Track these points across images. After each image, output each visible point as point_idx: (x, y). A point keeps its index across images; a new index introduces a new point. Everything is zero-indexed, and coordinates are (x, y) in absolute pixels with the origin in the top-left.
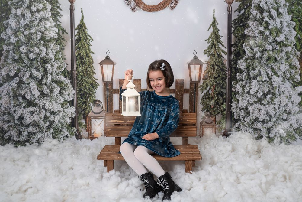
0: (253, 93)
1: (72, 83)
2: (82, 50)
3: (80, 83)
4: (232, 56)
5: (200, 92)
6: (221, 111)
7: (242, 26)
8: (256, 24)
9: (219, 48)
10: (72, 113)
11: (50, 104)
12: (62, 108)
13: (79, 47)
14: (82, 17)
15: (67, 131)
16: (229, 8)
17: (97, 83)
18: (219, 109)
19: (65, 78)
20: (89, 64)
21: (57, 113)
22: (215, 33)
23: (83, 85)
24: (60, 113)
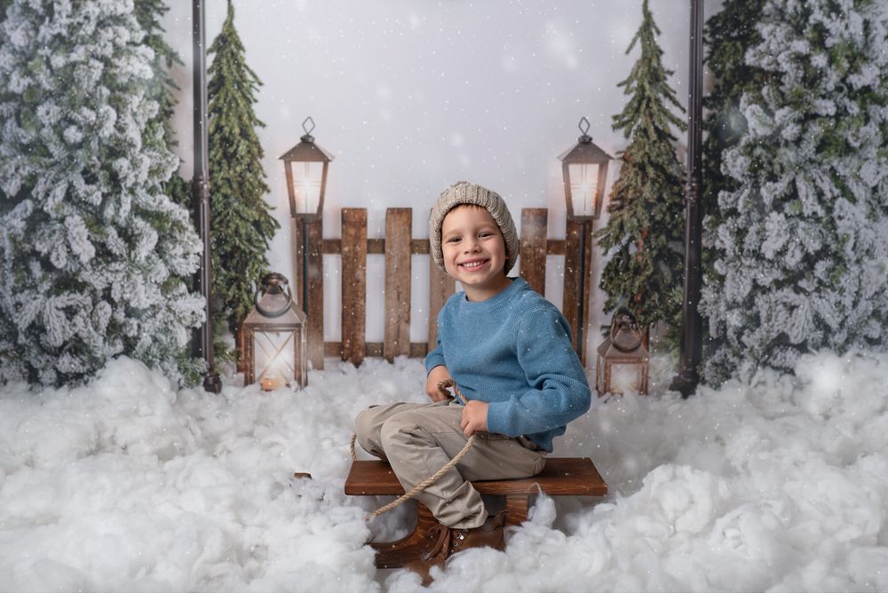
0: (769, 255)
1: (195, 218)
2: (228, 116)
3: (219, 220)
4: (705, 135)
5: (598, 251)
6: (667, 311)
7: (736, 39)
8: (782, 30)
9: (661, 109)
10: (193, 313)
11: (126, 286)
12: (163, 298)
13: (220, 106)
14: (229, 12)
15: (179, 369)
17: (273, 219)
18: (662, 307)
19: (173, 204)
20: (249, 160)
21: (149, 312)
22: (650, 60)
23: (231, 224)
24: (158, 312)
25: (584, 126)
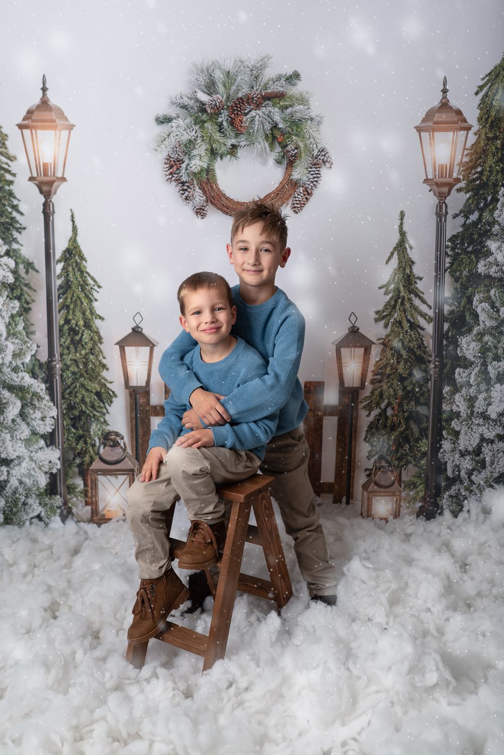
0: (494, 416)
1: (50, 390)
2: (74, 311)
3: (69, 391)
4: (446, 326)
5: (363, 413)
6: (415, 458)
7: (471, 253)
9: (413, 306)
10: (50, 462)
12: (27, 451)
13: (67, 303)
14: (73, 231)
15: (40, 504)
16: (441, 207)
17: (111, 390)
18: (411, 454)
19: (33, 379)
20: (91, 345)
21: (16, 462)
22: (405, 269)
23: (78, 394)
24: (22, 462)
25: (353, 319)
